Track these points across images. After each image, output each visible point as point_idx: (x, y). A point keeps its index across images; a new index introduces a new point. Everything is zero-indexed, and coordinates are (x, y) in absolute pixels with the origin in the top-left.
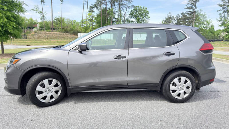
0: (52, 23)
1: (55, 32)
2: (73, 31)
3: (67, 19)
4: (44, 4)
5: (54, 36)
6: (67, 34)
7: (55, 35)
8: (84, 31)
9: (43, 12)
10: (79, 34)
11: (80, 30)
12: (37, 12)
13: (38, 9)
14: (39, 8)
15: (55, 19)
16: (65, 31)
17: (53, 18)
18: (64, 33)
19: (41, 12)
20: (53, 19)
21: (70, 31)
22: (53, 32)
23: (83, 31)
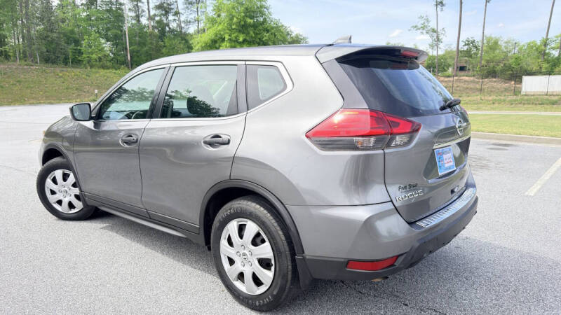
0: (456, 53)
1: (462, 78)
2: (511, 72)
3: (506, 40)
4: (442, 10)
5: (457, 87)
6: (494, 79)
7: (459, 84)
8: (546, 68)
9: (439, 30)
10: (525, 78)
11: (535, 68)
12: (424, 31)
13: (426, 24)
14: (428, 21)
15: (466, 45)
16: (487, 72)
17: (461, 40)
18: (487, 77)
19: (434, 31)
20: (461, 44)
21: (503, 71)
22: (456, 78)
23: (543, 70)
